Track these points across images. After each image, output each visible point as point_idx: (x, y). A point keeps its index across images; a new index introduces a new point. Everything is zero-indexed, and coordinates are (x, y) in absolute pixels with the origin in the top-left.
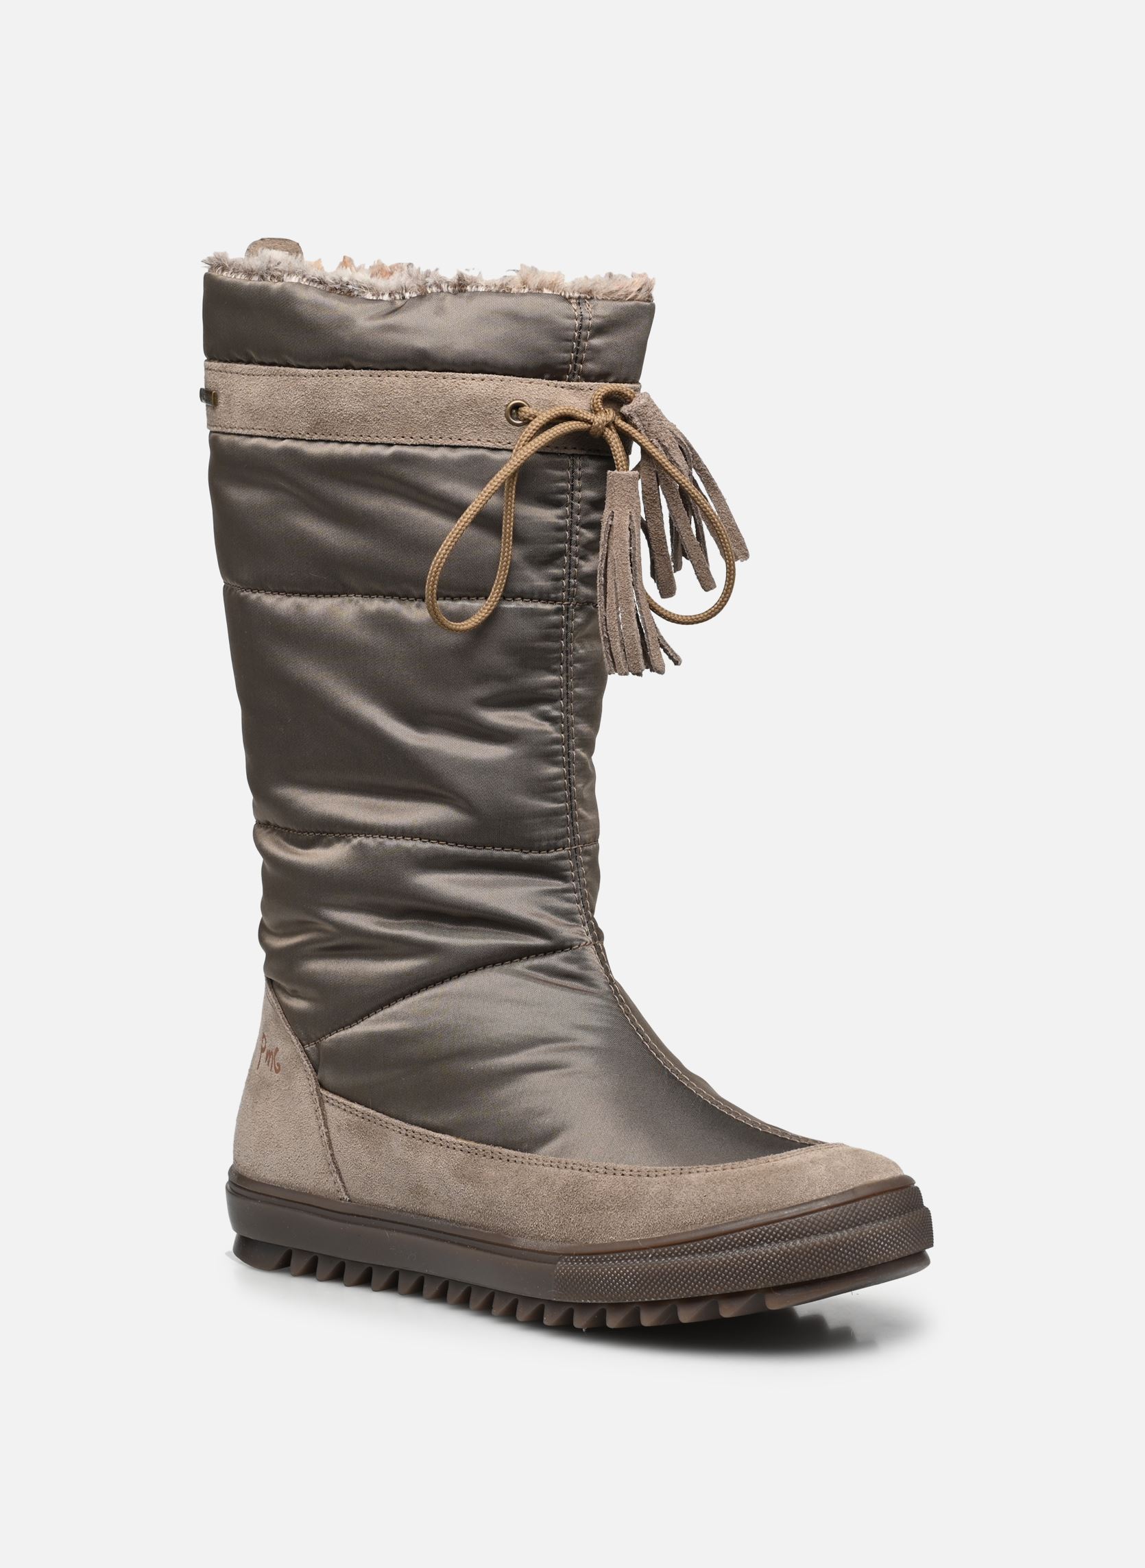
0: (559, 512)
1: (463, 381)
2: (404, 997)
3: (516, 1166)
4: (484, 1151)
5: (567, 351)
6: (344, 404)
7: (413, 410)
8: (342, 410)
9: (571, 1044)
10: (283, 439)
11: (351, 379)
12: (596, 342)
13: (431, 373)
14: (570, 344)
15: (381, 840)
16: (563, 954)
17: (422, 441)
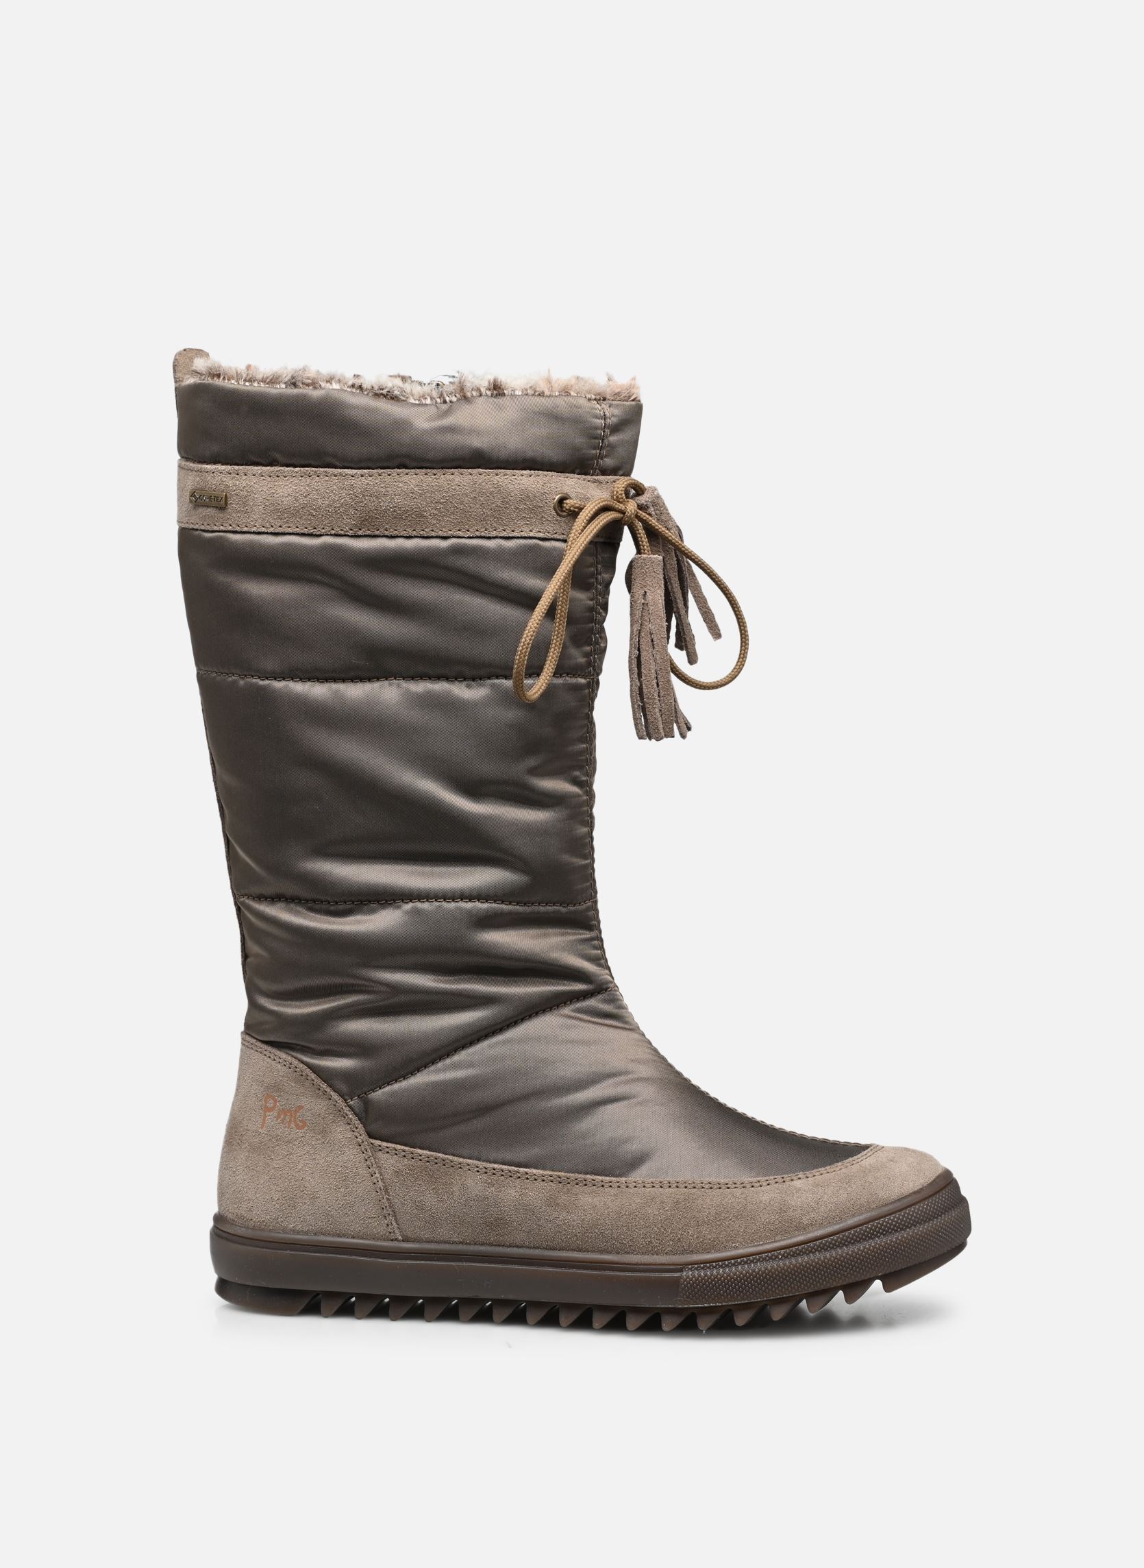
0: (589, 595)
1: (514, 477)
2: (463, 1047)
3: (612, 1191)
4: (576, 1179)
5: (595, 448)
6: (399, 501)
7: (471, 505)
8: (395, 507)
9: (631, 1076)
10: (320, 536)
11: (406, 478)
12: (613, 439)
13: (484, 470)
14: (597, 441)
15: (437, 904)
16: (600, 996)
17: (478, 534)
